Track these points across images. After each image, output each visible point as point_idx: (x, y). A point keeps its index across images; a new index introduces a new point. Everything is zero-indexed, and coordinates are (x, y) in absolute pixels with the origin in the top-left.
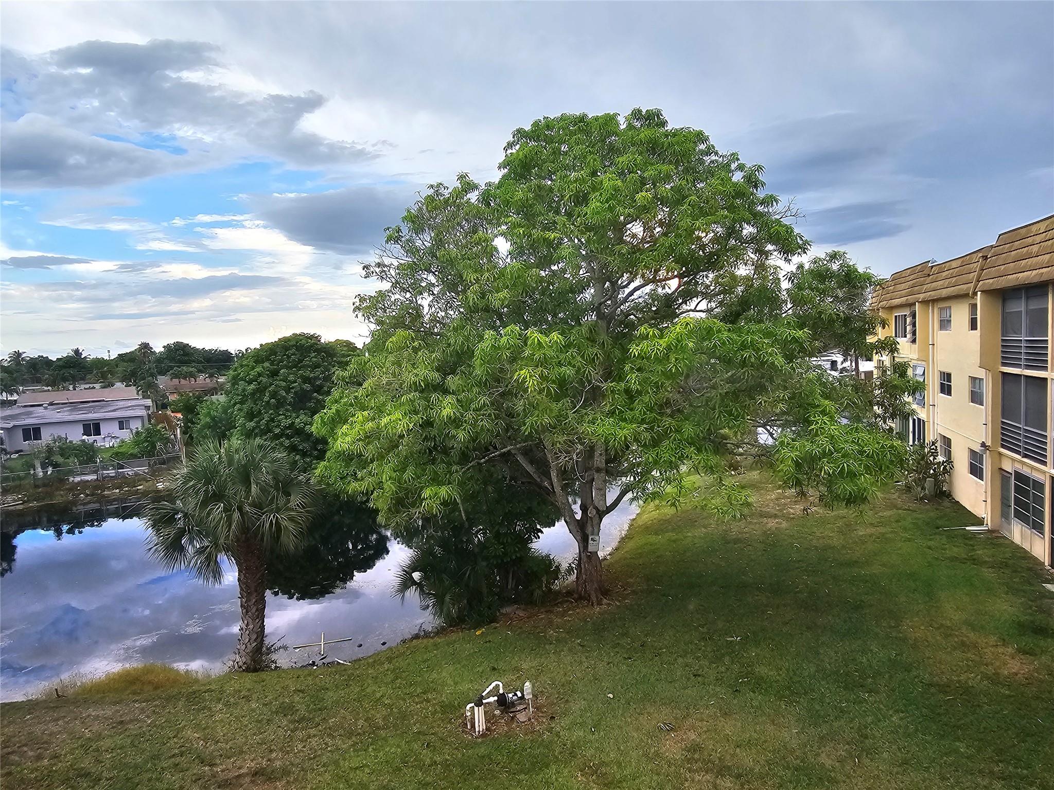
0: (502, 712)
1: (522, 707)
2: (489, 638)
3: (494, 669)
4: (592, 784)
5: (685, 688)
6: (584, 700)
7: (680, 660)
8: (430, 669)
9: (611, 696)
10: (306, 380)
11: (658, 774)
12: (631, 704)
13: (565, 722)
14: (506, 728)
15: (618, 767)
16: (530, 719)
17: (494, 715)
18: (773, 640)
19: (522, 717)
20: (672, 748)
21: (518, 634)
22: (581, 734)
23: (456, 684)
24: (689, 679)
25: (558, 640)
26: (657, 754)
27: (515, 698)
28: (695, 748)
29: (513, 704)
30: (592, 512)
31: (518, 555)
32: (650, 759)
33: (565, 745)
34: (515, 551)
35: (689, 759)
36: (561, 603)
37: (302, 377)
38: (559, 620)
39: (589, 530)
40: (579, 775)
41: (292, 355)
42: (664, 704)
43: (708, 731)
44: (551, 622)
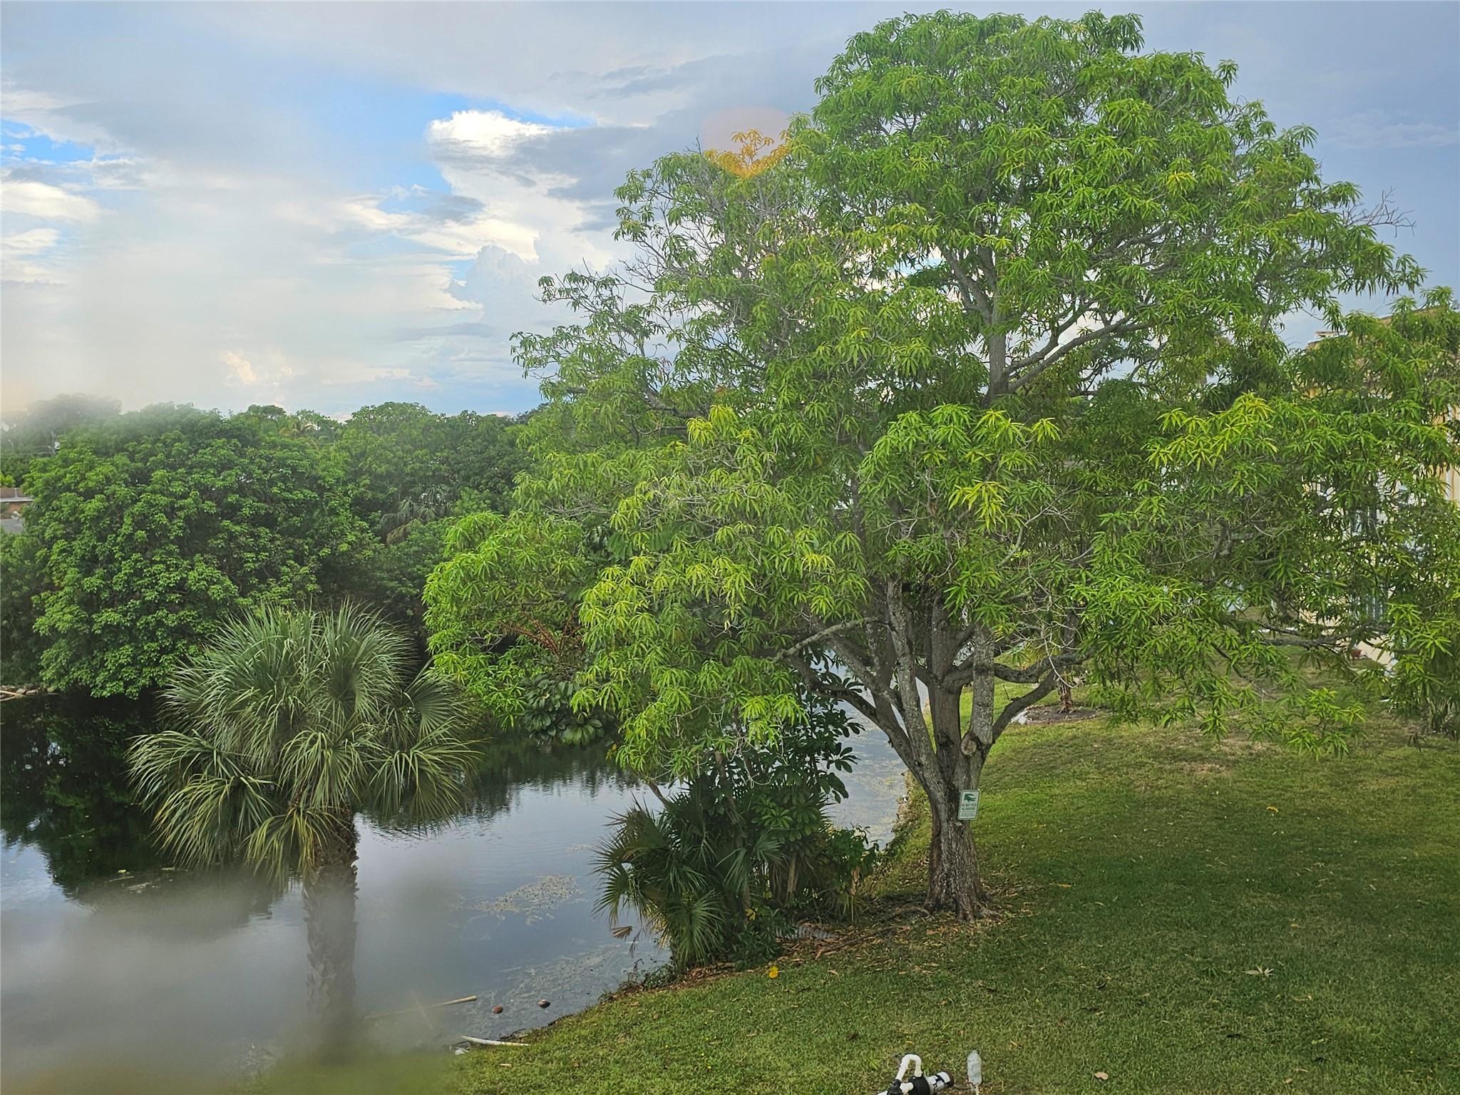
38: (918, 947)
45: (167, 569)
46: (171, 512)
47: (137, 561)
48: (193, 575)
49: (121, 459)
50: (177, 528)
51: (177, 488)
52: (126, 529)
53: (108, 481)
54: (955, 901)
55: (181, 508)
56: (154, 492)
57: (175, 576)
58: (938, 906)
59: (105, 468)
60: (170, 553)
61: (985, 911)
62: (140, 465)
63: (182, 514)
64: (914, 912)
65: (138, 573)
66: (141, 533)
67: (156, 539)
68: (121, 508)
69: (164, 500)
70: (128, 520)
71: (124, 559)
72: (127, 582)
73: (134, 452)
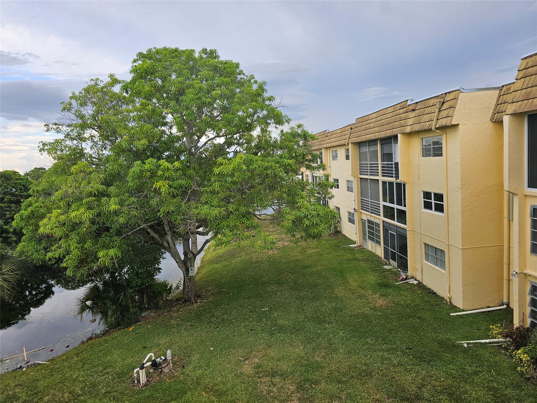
0: (154, 370)
1: (165, 364)
2: (137, 331)
3: (145, 347)
4: (211, 397)
5: (248, 337)
6: (199, 354)
7: (242, 324)
8: (105, 355)
9: (212, 349)
11: (244, 383)
12: (223, 350)
13: (190, 368)
14: (158, 378)
15: (223, 385)
16: (171, 371)
17: (150, 373)
18: (283, 307)
19: (166, 370)
20: (247, 369)
21: (155, 326)
22: (200, 372)
23: (123, 360)
24: (248, 333)
25: (178, 325)
26: (241, 373)
27: (161, 360)
28: (258, 366)
29: (160, 364)
30: (190, 255)
31: (150, 283)
32: (238, 377)
33: (193, 380)
34: (148, 282)
35: (257, 372)
36: (176, 305)
38: (176, 315)
39: (189, 265)
40: (204, 393)
42: (240, 347)
43: (263, 356)
44: (172, 317)
54: (190, 299)
58: (186, 301)
61: (199, 301)
64: (179, 304)
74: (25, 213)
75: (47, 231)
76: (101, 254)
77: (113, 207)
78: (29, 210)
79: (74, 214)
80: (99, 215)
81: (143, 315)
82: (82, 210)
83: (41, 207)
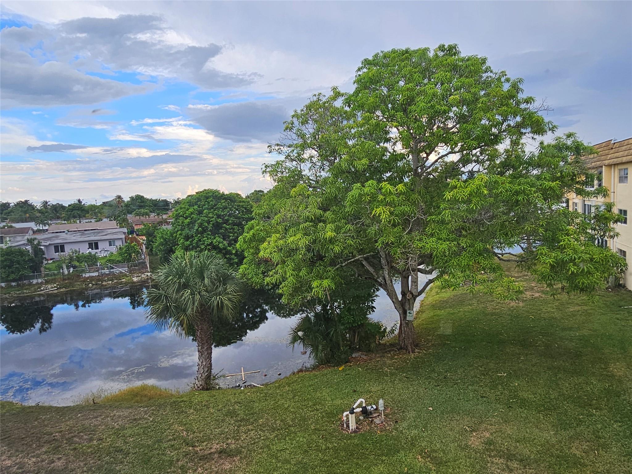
0: (364, 418)
1: (377, 415)
2: (347, 372)
3: (355, 391)
4: (428, 463)
5: (477, 405)
6: (415, 411)
7: (470, 387)
8: (315, 390)
9: (431, 409)
10: (219, 216)
11: (470, 458)
12: (445, 414)
13: (405, 424)
14: (368, 428)
15: (443, 453)
16: (382, 423)
17: (361, 420)
19: (377, 421)
20: (475, 442)
21: (366, 370)
22: (416, 432)
23: (333, 400)
24: (478, 399)
25: (392, 374)
26: (467, 446)
27: (372, 409)
28: (490, 443)
29: (371, 413)
30: (409, 296)
31: (362, 322)
32: (463, 449)
33: (407, 439)
34: (360, 320)
35: (488, 449)
36: (390, 351)
37: (216, 214)
38: (390, 362)
39: (407, 307)
40: (419, 457)
41: (211, 201)
42: (466, 414)
43: (497, 431)
44: (385, 363)
45: (208, 239)
46: (209, 222)
47: (199, 237)
48: (215, 241)
49: (196, 207)
50: (210, 227)
51: (211, 215)
52: (196, 228)
53: (192, 213)
54: (407, 347)
55: (212, 221)
56: (204, 217)
57: (210, 241)
58: (401, 348)
59: (191, 210)
60: (208, 234)
61: (417, 350)
62: (201, 209)
63: (212, 223)
64: (393, 350)
65: (200, 240)
66: (200, 229)
67: (204, 230)
68: (195, 221)
69: (206, 219)
70: (197, 225)
71: (196, 236)
72: (197, 243)
73: (200, 205)
74: (248, 235)
75: (267, 255)
76: (315, 284)
77: (330, 234)
78: (251, 232)
79: (292, 239)
80: (315, 242)
81: (354, 356)
82: (299, 236)
83: (261, 230)
